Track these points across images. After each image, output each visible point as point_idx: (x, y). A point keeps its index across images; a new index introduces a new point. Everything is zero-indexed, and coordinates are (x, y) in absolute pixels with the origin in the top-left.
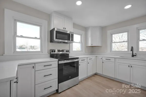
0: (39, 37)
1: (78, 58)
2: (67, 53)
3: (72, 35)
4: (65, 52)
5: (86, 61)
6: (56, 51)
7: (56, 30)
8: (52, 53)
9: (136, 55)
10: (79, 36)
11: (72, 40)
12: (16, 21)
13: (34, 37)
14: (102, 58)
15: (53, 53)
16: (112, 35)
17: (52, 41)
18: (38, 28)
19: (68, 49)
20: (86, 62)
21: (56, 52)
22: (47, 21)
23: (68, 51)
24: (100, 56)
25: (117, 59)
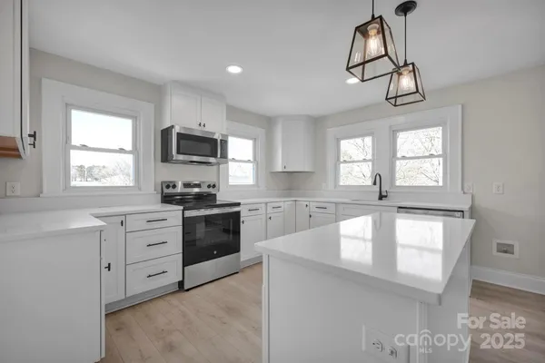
0: (131, 149)
1: (238, 204)
2: (212, 191)
3: (224, 143)
4: (204, 189)
5: (262, 211)
6: (180, 185)
7: (177, 130)
8: (166, 191)
9: (386, 196)
10: (249, 143)
11: (224, 156)
12: (68, 107)
13: (117, 148)
14: (307, 203)
15: (171, 191)
16: (338, 141)
17: (166, 157)
18: (127, 124)
19: (212, 180)
20: (264, 217)
21: (180, 189)
22: (152, 106)
23: (214, 186)
24: (303, 201)
25: (341, 207)
